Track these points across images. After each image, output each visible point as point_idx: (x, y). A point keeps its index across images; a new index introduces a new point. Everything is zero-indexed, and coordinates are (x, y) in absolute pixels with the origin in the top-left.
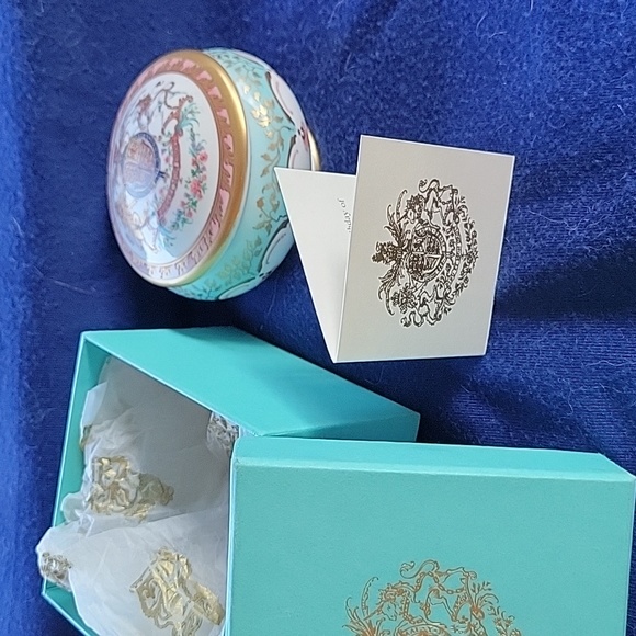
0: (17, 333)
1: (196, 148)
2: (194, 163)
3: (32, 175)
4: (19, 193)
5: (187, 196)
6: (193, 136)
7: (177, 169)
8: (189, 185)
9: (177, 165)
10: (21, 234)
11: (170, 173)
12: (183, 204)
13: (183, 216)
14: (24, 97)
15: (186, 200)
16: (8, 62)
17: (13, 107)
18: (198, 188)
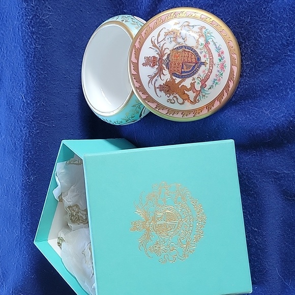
0: (22, 143)
1: (218, 49)
2: (219, 55)
3: (29, 75)
4: (24, 83)
5: (219, 71)
6: (214, 43)
7: (212, 60)
8: (219, 66)
9: (211, 57)
10: (24, 100)
11: (208, 62)
12: (217, 75)
13: (216, 81)
14: (26, 41)
15: (218, 73)
16: (20, 25)
17: (22, 45)
18: (223, 67)
